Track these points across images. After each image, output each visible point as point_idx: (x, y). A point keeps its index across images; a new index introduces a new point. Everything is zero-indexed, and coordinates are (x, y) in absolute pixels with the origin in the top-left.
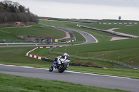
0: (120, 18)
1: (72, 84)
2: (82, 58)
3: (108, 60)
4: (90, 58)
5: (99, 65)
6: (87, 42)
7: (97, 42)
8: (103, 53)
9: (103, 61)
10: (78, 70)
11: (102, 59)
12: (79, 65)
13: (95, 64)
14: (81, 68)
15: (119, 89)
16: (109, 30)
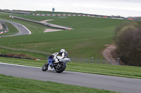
0: (53, 9)
1: (4, 76)
2: (14, 49)
3: (41, 52)
4: (23, 49)
5: (31, 56)
6: (20, 33)
7: (30, 33)
8: (36, 45)
9: (36, 53)
10: (10, 62)
11: (35, 51)
12: (11, 57)
13: (28, 55)
14: (13, 60)
15: (51, 81)
16: (42, 22)
